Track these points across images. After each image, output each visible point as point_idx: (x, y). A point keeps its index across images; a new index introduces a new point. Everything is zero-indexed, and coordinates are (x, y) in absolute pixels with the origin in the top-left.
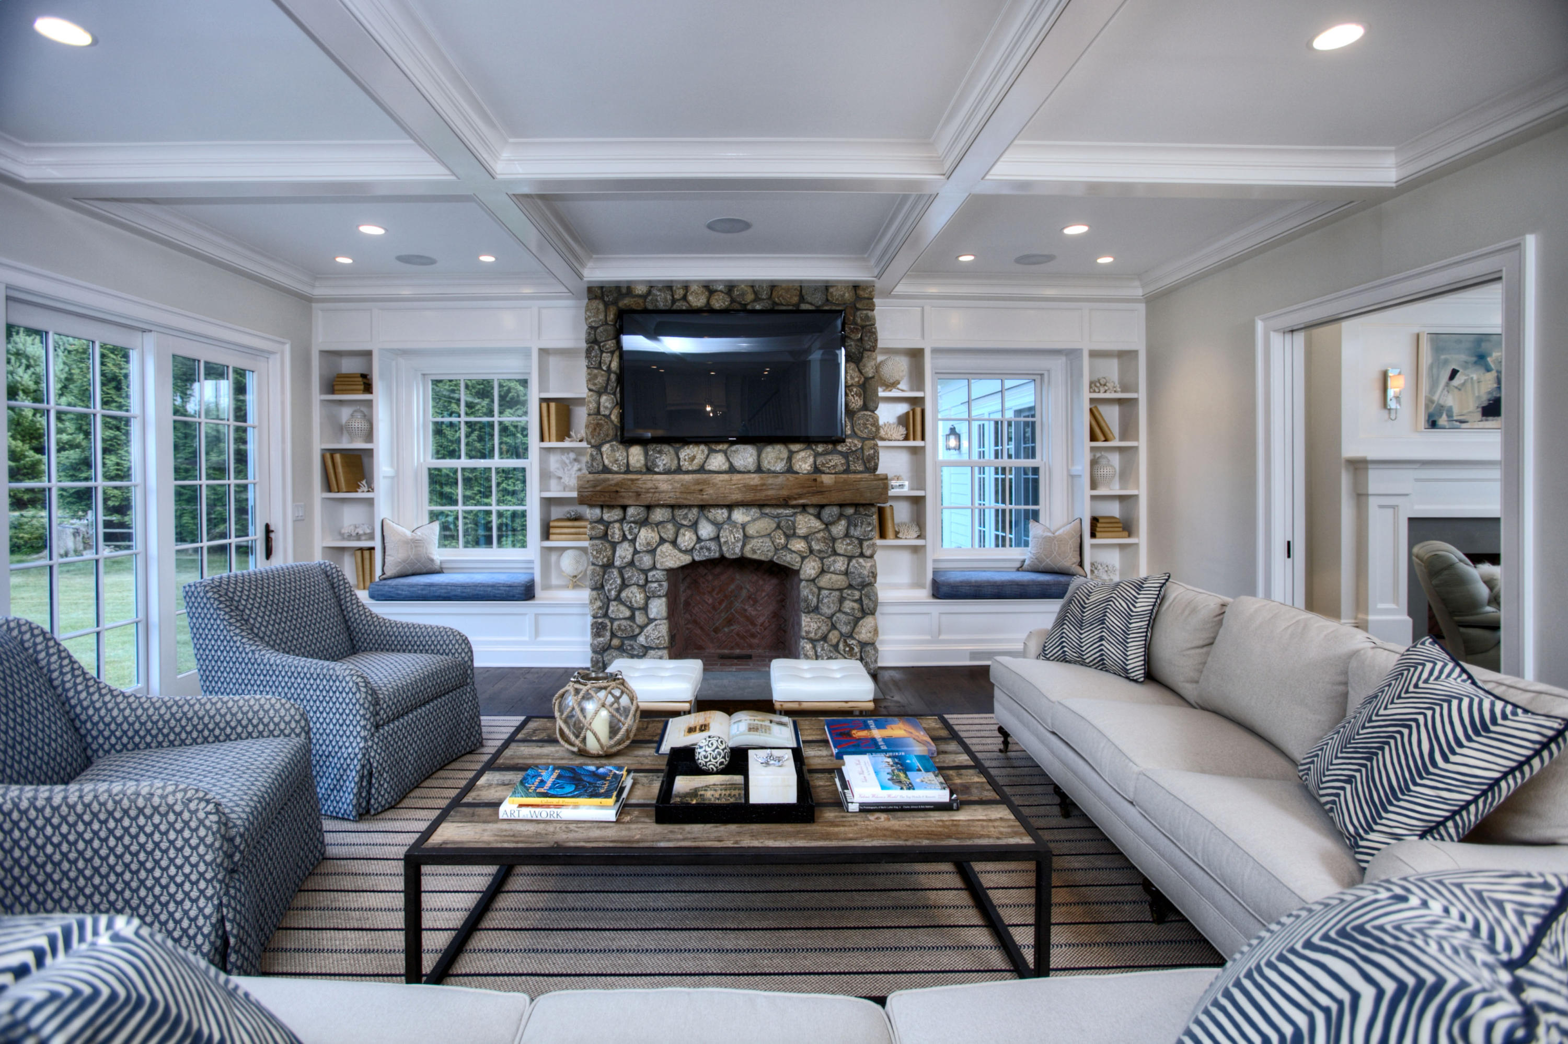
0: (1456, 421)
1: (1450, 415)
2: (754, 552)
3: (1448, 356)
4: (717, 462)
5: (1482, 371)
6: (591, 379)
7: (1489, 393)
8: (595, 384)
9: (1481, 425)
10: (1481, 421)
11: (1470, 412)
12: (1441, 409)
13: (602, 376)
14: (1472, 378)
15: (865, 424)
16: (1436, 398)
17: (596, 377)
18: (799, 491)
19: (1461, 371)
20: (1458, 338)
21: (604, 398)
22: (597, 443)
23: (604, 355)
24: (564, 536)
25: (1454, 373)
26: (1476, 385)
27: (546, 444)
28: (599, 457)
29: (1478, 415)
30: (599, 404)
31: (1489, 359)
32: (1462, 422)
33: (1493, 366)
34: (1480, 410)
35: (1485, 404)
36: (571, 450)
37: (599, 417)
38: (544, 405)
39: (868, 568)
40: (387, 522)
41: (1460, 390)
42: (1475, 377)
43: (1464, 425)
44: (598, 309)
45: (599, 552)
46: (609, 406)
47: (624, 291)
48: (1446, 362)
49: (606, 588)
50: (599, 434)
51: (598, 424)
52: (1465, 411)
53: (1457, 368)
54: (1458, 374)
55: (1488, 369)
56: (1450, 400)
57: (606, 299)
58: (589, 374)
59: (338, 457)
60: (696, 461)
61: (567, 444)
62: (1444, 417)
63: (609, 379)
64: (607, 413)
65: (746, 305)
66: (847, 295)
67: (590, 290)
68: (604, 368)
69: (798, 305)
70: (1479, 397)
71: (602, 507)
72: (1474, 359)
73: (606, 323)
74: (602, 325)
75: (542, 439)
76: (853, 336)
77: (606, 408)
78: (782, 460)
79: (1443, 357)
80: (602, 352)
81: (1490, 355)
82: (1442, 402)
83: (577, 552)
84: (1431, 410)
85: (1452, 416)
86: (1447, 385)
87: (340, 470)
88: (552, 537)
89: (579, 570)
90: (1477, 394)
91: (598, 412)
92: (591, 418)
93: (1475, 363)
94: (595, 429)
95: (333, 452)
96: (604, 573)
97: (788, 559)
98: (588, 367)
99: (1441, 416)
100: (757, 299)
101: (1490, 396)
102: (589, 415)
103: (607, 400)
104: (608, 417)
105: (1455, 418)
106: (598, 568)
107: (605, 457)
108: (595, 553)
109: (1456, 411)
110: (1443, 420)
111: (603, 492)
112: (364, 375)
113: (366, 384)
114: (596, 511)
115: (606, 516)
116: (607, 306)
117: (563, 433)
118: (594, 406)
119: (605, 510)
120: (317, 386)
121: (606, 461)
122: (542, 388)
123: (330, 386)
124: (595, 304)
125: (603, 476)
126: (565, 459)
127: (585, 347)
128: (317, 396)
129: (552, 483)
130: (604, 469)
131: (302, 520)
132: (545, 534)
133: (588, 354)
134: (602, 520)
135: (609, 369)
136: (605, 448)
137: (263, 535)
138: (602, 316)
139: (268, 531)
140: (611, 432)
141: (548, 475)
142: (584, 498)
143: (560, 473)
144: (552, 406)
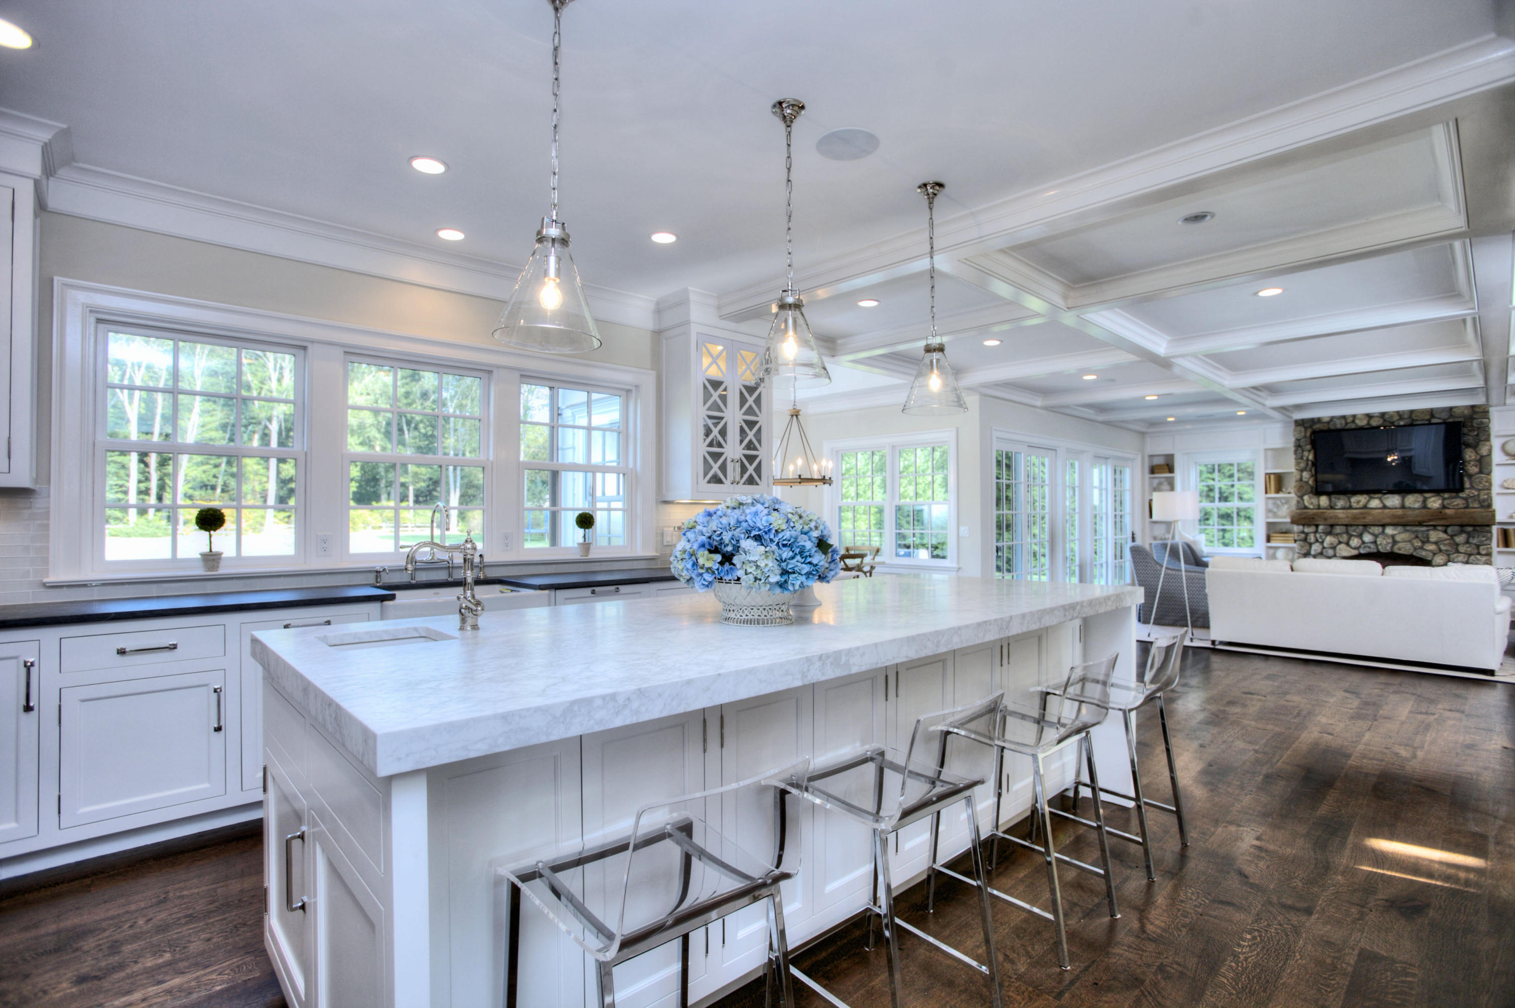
2: (1400, 549)
4: (1375, 503)
6: (1297, 464)
8: (1299, 466)
13: (1303, 463)
15: (1481, 481)
17: (1300, 463)
18: (1431, 518)
21: (1304, 474)
22: (1300, 495)
23: (1305, 452)
24: (1277, 541)
27: (1269, 495)
28: (1302, 502)
30: (1301, 476)
36: (1282, 498)
37: (1302, 482)
38: (1267, 476)
44: (1301, 431)
45: (1302, 547)
46: (1308, 477)
47: (1316, 422)
50: (1302, 490)
51: (1301, 486)
57: (1306, 426)
58: (1296, 461)
60: (1361, 503)
61: (1280, 495)
63: (1307, 464)
64: (1307, 480)
65: (1396, 423)
67: (1296, 423)
68: (1305, 458)
69: (1430, 420)
71: (1304, 525)
73: (1305, 437)
74: (1303, 438)
75: (1266, 493)
77: (1306, 478)
78: (1419, 502)
80: (1303, 451)
83: (1286, 549)
88: (1271, 542)
91: (1301, 480)
92: (1297, 483)
94: (1299, 488)
97: (1423, 554)
98: (1295, 459)
100: (1402, 419)
102: (1296, 481)
103: (1306, 474)
104: (1307, 482)
106: (1301, 555)
107: (1305, 502)
108: (1298, 548)
111: (1305, 518)
112: (1168, 465)
113: (1171, 469)
114: (1301, 528)
115: (1306, 530)
116: (1306, 428)
117: (1279, 489)
118: (1298, 477)
119: (1306, 527)
120: (1147, 470)
121: (1306, 504)
122: (1266, 468)
123: (1153, 470)
124: (1299, 428)
125: (1305, 511)
126: (1279, 502)
127: (1293, 449)
128: (1148, 475)
129: (1270, 515)
130: (1306, 508)
131: (1143, 531)
132: (1268, 539)
133: (1296, 452)
134: (1303, 532)
135: (1307, 460)
136: (1306, 498)
137: (1131, 536)
138: (1303, 434)
139: (1133, 534)
140: (1309, 490)
141: (1269, 511)
142: (1293, 522)
143: (1275, 510)
144: (1272, 477)
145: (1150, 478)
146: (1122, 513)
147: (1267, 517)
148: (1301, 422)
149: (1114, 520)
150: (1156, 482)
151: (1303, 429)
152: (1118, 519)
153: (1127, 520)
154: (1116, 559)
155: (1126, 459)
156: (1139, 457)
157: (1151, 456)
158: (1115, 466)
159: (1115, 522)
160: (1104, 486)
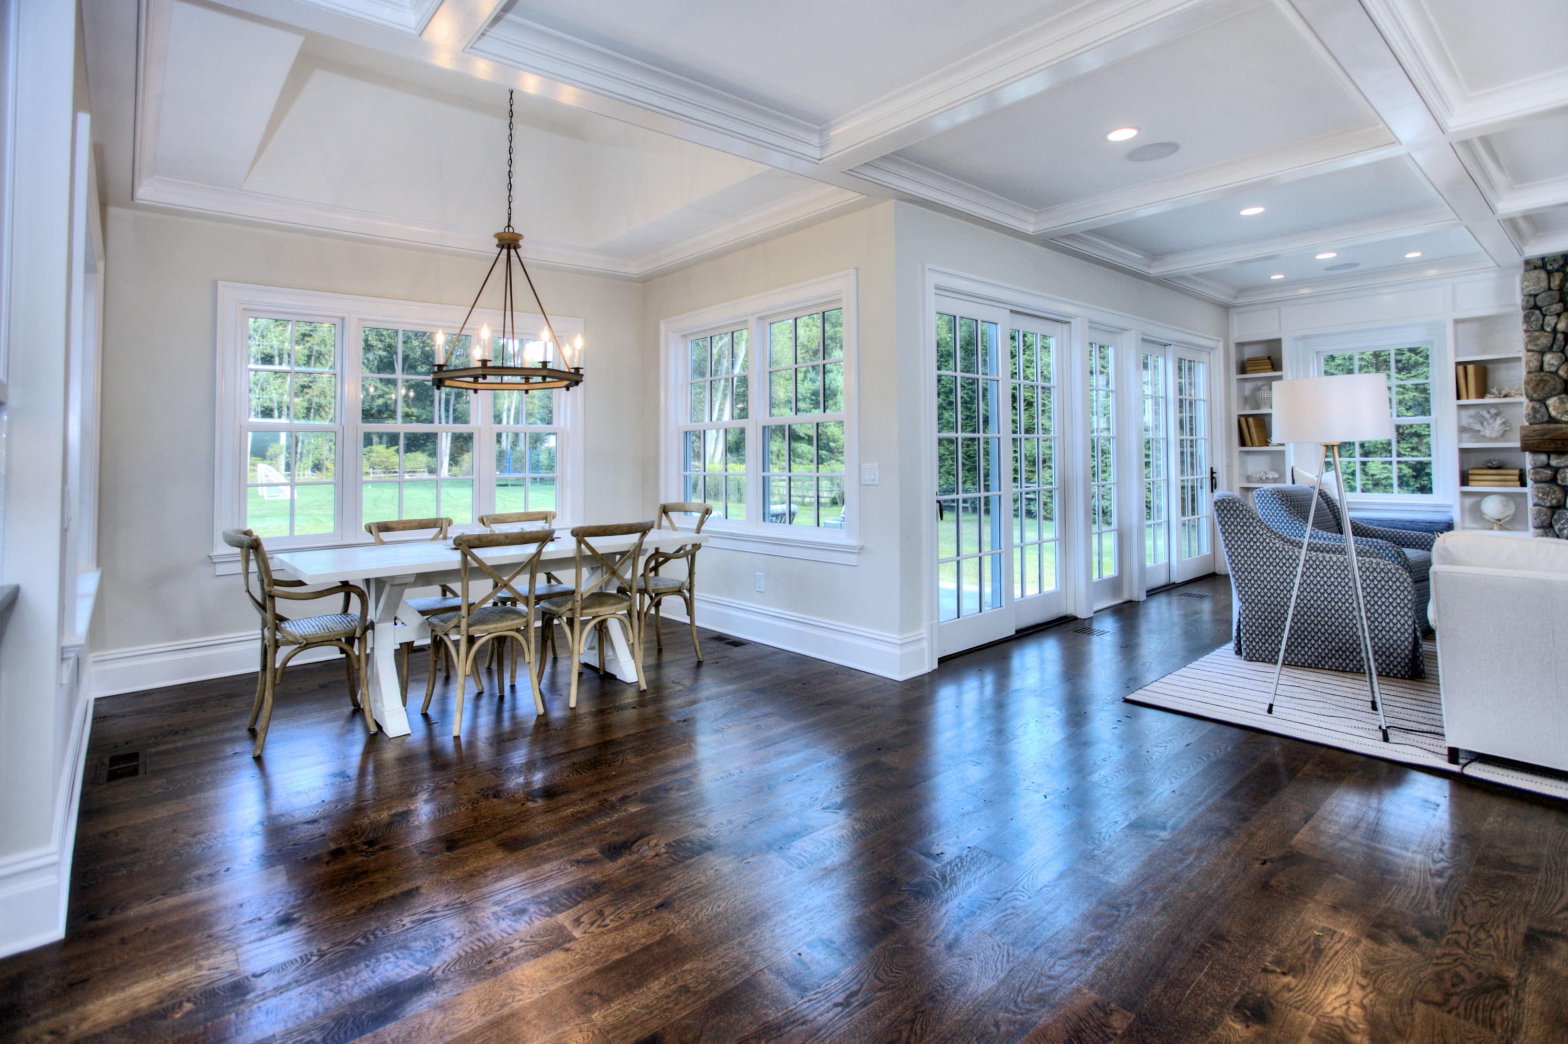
6: (1531, 340)
8: (1536, 345)
13: (1546, 337)
17: (1538, 338)
21: (1548, 358)
22: (1540, 397)
23: (1547, 318)
24: (1486, 483)
27: (1463, 402)
28: (1543, 409)
30: (1542, 363)
36: (1492, 405)
37: (1542, 374)
38: (1461, 368)
40: (1296, 469)
44: (1539, 278)
45: (1546, 494)
46: (1556, 363)
49: (1556, 528)
50: (1543, 389)
51: (1541, 380)
57: (1549, 267)
58: (1528, 337)
59: (1251, 420)
61: (1488, 400)
63: (1554, 339)
64: (1553, 369)
67: (1527, 262)
68: (1548, 329)
71: (1548, 454)
73: (1550, 289)
74: (1545, 291)
75: (1459, 397)
77: (1552, 365)
80: (1544, 316)
83: (1503, 498)
87: (1253, 430)
88: (1471, 483)
89: (1506, 514)
91: (1541, 368)
92: (1531, 375)
94: (1538, 385)
95: (1246, 417)
96: (1553, 514)
98: (1526, 331)
102: (1529, 373)
103: (1553, 358)
104: (1556, 373)
106: (1544, 509)
107: (1551, 409)
108: (1540, 495)
111: (1553, 440)
112: (1269, 358)
113: (1275, 363)
114: (1543, 458)
115: (1554, 462)
116: (1549, 273)
117: (1483, 391)
118: (1535, 364)
119: (1552, 457)
120: (1233, 368)
121: (1553, 413)
122: (1457, 355)
123: (1243, 368)
124: (1535, 273)
125: (1552, 426)
126: (1485, 414)
127: (1521, 314)
128: (1235, 376)
129: (1466, 436)
130: (1552, 420)
131: (1229, 467)
132: (1465, 479)
133: (1527, 319)
134: (1548, 466)
135: (1555, 331)
136: (1552, 402)
137: (1208, 475)
138: (1544, 284)
139: (1212, 473)
140: (1560, 387)
141: (1462, 430)
142: (1525, 448)
143: (1477, 427)
144: (1471, 369)
145: (1239, 380)
146: (1194, 437)
147: (1460, 441)
148: (1540, 263)
149: (1179, 450)
150: (1248, 387)
151: (1543, 275)
152: (1187, 450)
153: (1202, 449)
154: (1183, 514)
155: (1200, 348)
156: (1221, 344)
157: (1240, 345)
158: (1180, 360)
159: (1182, 453)
160: (1161, 393)
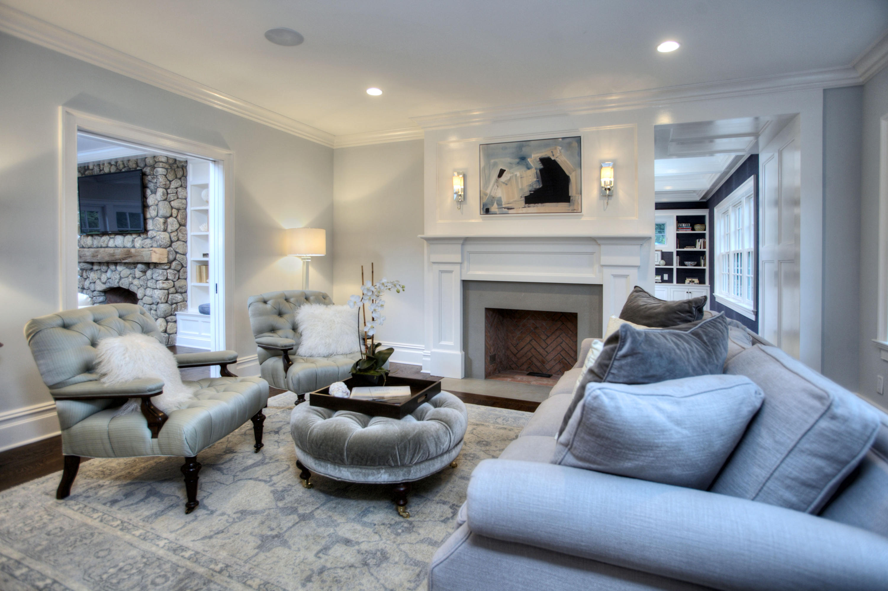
0: (505, 208)
1: (499, 204)
2: (122, 284)
3: (496, 160)
4: (111, 243)
5: (524, 169)
7: (530, 186)
9: (525, 210)
10: (525, 207)
11: (515, 201)
12: (492, 199)
14: (516, 175)
15: (156, 224)
16: (488, 191)
18: (124, 256)
19: (507, 170)
20: (504, 145)
25: (502, 172)
26: (519, 180)
29: (523, 203)
31: (529, 160)
32: (509, 209)
33: (532, 165)
34: (523, 199)
35: (527, 194)
39: (157, 294)
41: (506, 184)
42: (518, 174)
43: (511, 211)
47: (86, 168)
48: (495, 164)
52: (511, 201)
53: (504, 169)
54: (505, 173)
55: (529, 168)
56: (499, 193)
60: (105, 242)
62: (495, 205)
65: (121, 170)
66: (151, 161)
69: (136, 168)
70: (522, 189)
72: (517, 160)
76: (153, 181)
78: (130, 241)
79: (492, 161)
81: (530, 156)
82: (493, 194)
84: (485, 200)
85: (501, 205)
86: (497, 181)
90: (520, 187)
93: (518, 163)
97: (133, 289)
99: (493, 205)
100: (124, 167)
101: (531, 188)
105: (504, 206)
109: (504, 200)
110: (494, 208)
